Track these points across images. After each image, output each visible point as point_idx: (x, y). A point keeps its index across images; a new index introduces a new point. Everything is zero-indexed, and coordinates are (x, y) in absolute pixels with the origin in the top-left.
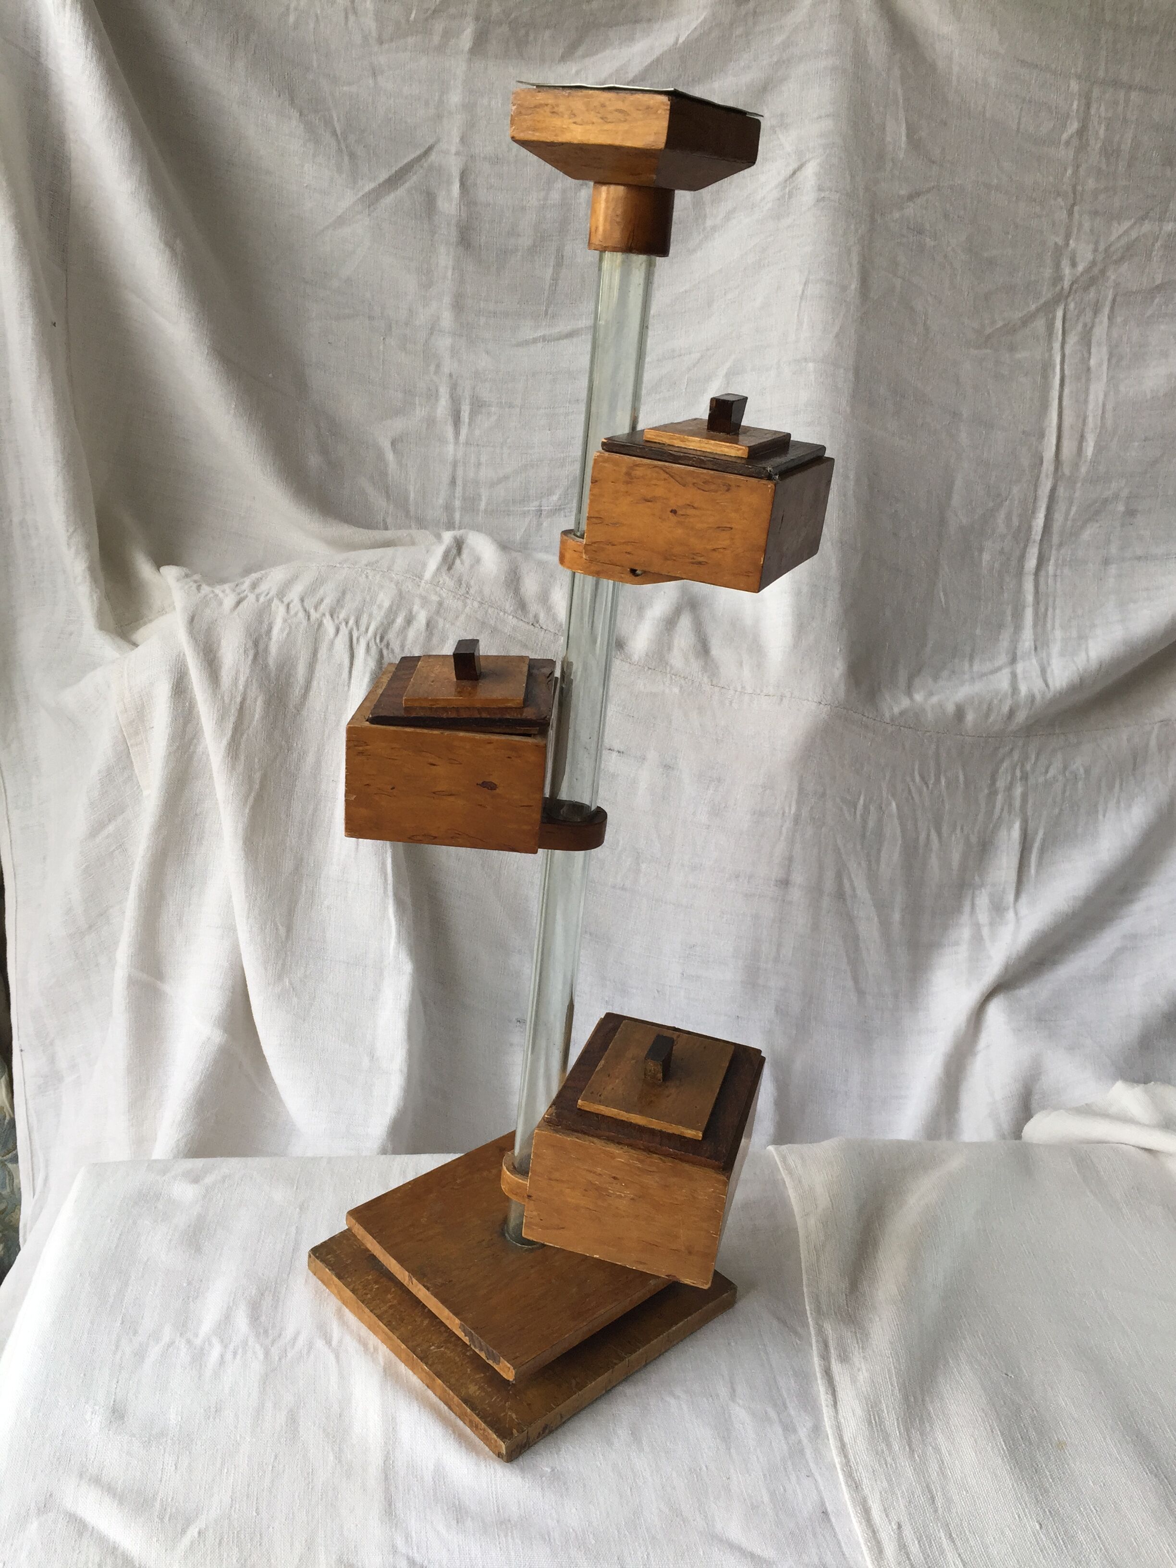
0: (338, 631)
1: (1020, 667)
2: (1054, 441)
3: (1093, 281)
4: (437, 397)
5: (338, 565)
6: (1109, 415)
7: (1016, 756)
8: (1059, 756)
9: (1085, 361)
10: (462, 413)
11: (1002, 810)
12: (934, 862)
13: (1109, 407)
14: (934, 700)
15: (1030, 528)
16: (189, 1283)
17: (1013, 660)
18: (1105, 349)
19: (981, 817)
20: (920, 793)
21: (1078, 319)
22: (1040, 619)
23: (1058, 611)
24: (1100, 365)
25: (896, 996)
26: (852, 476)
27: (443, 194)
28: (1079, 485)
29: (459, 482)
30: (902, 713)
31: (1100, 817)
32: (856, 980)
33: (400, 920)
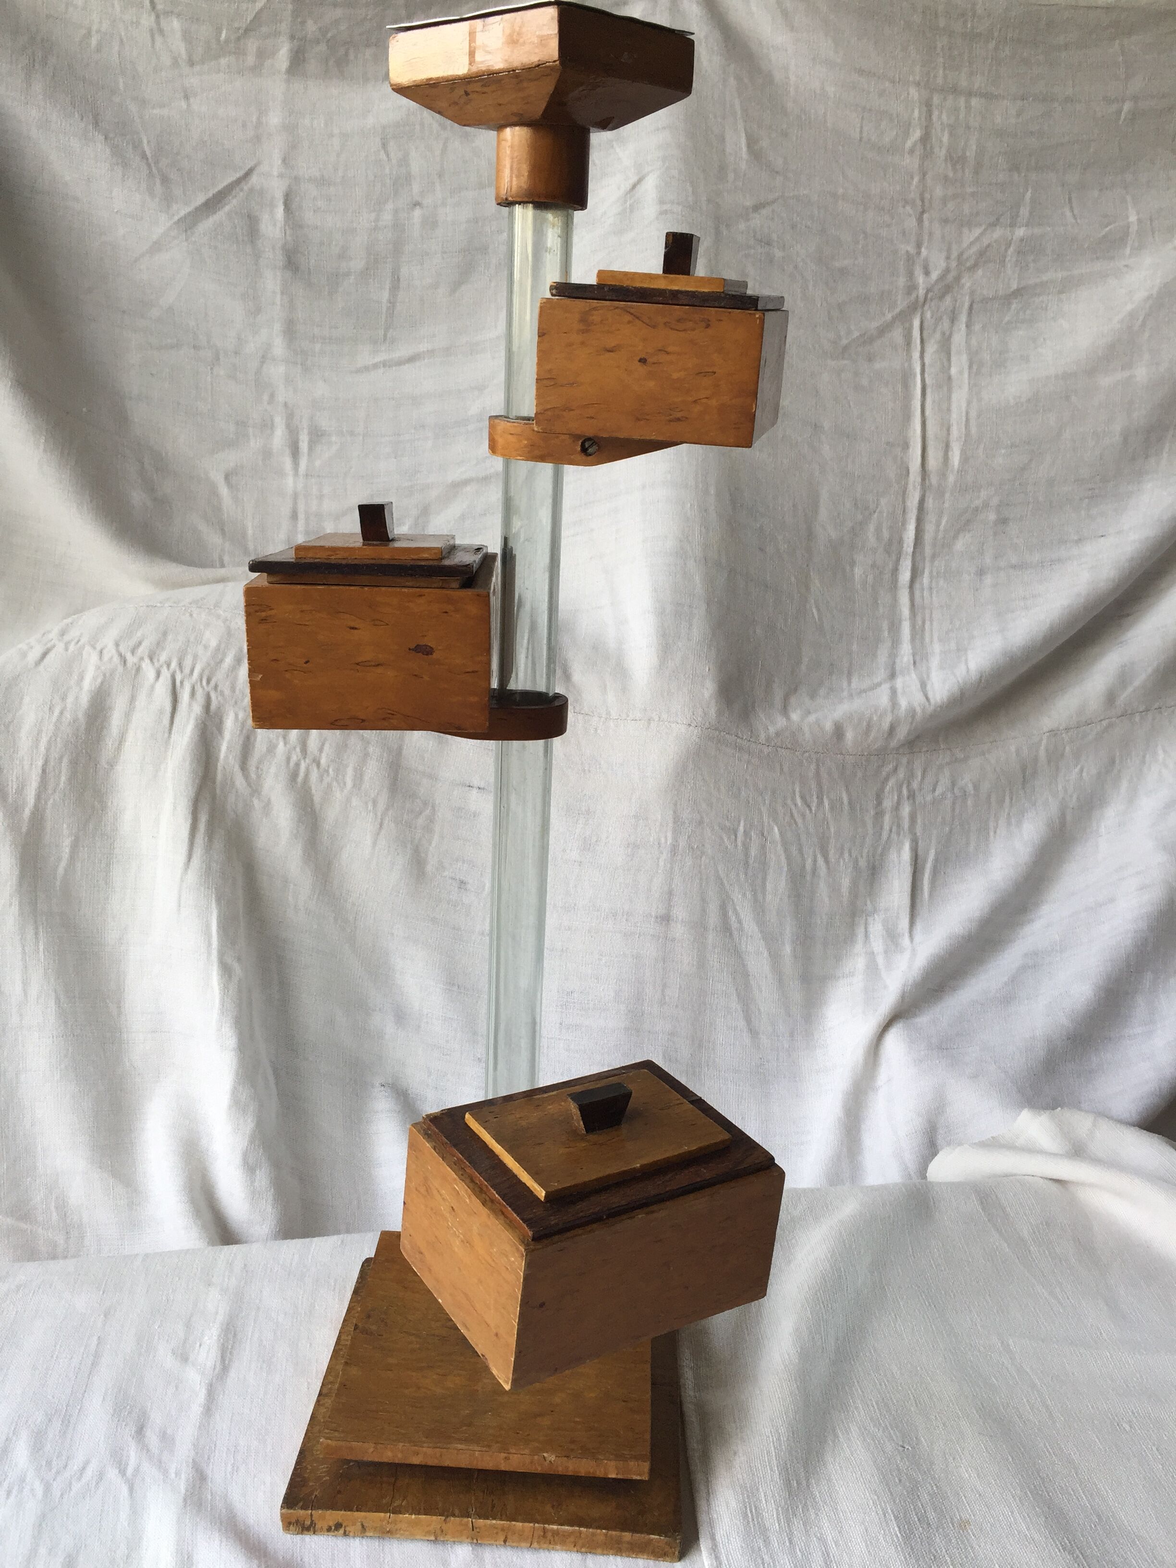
0: (158, 674)
1: (899, 682)
2: (919, 452)
3: (948, 289)
4: (272, 428)
5: (159, 605)
6: (973, 423)
7: (901, 774)
8: (947, 772)
9: (945, 369)
10: (301, 443)
11: (891, 831)
12: (823, 890)
13: (973, 414)
14: (812, 718)
15: (901, 541)
17: (892, 676)
18: (964, 358)
19: (868, 841)
20: (803, 816)
21: (935, 328)
22: (917, 634)
23: (935, 623)
24: (961, 372)
25: (792, 1035)
26: (712, 491)
27: (265, 218)
28: (947, 495)
29: (301, 516)
30: (777, 734)
31: (992, 834)
32: (748, 1020)
33: (225, 988)
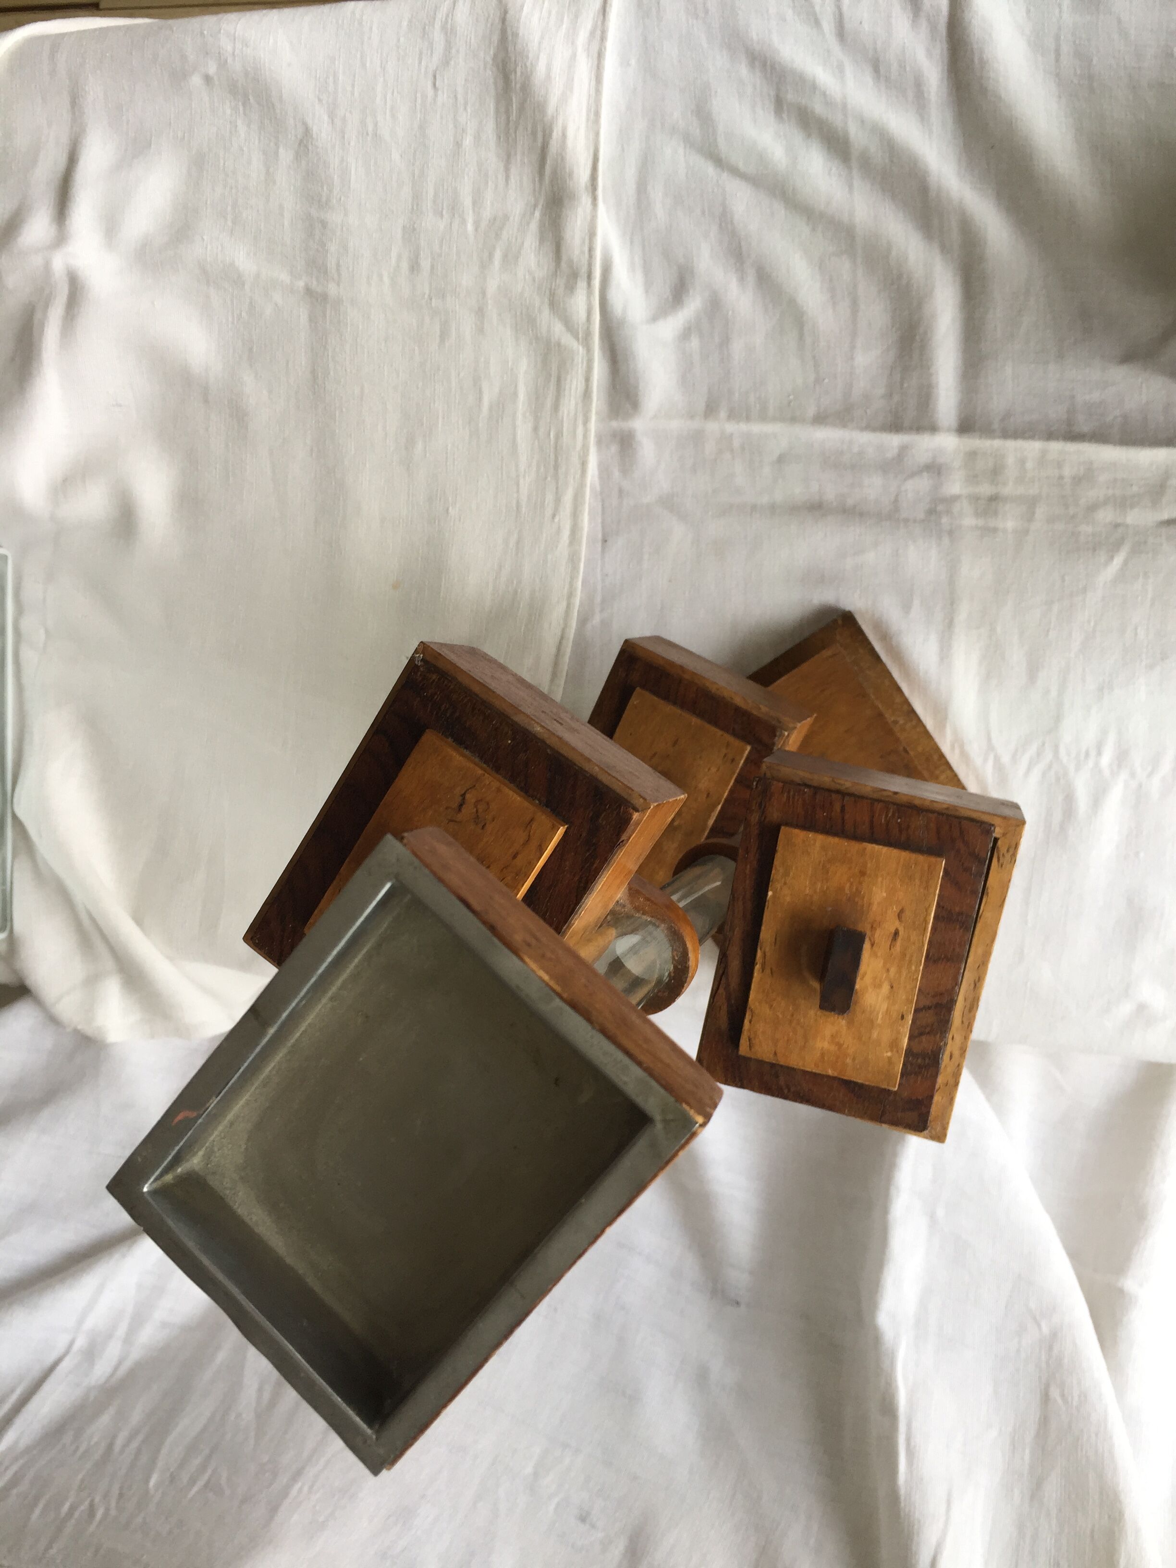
16: (1137, 854)
19: (41, 1463)
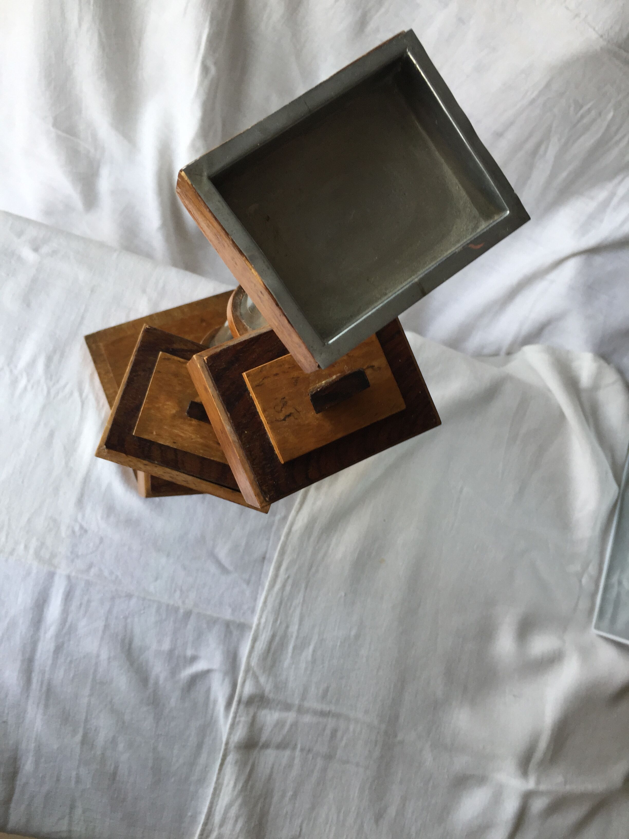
33: (201, 83)
